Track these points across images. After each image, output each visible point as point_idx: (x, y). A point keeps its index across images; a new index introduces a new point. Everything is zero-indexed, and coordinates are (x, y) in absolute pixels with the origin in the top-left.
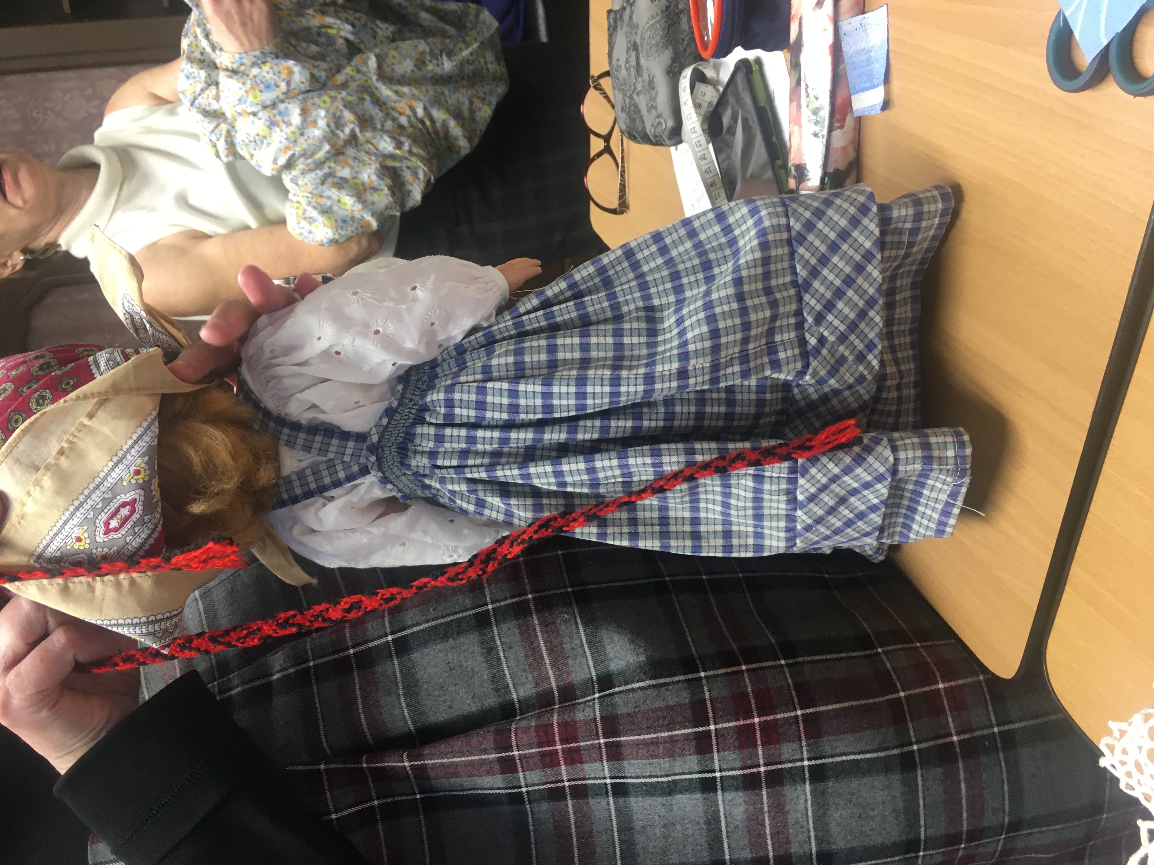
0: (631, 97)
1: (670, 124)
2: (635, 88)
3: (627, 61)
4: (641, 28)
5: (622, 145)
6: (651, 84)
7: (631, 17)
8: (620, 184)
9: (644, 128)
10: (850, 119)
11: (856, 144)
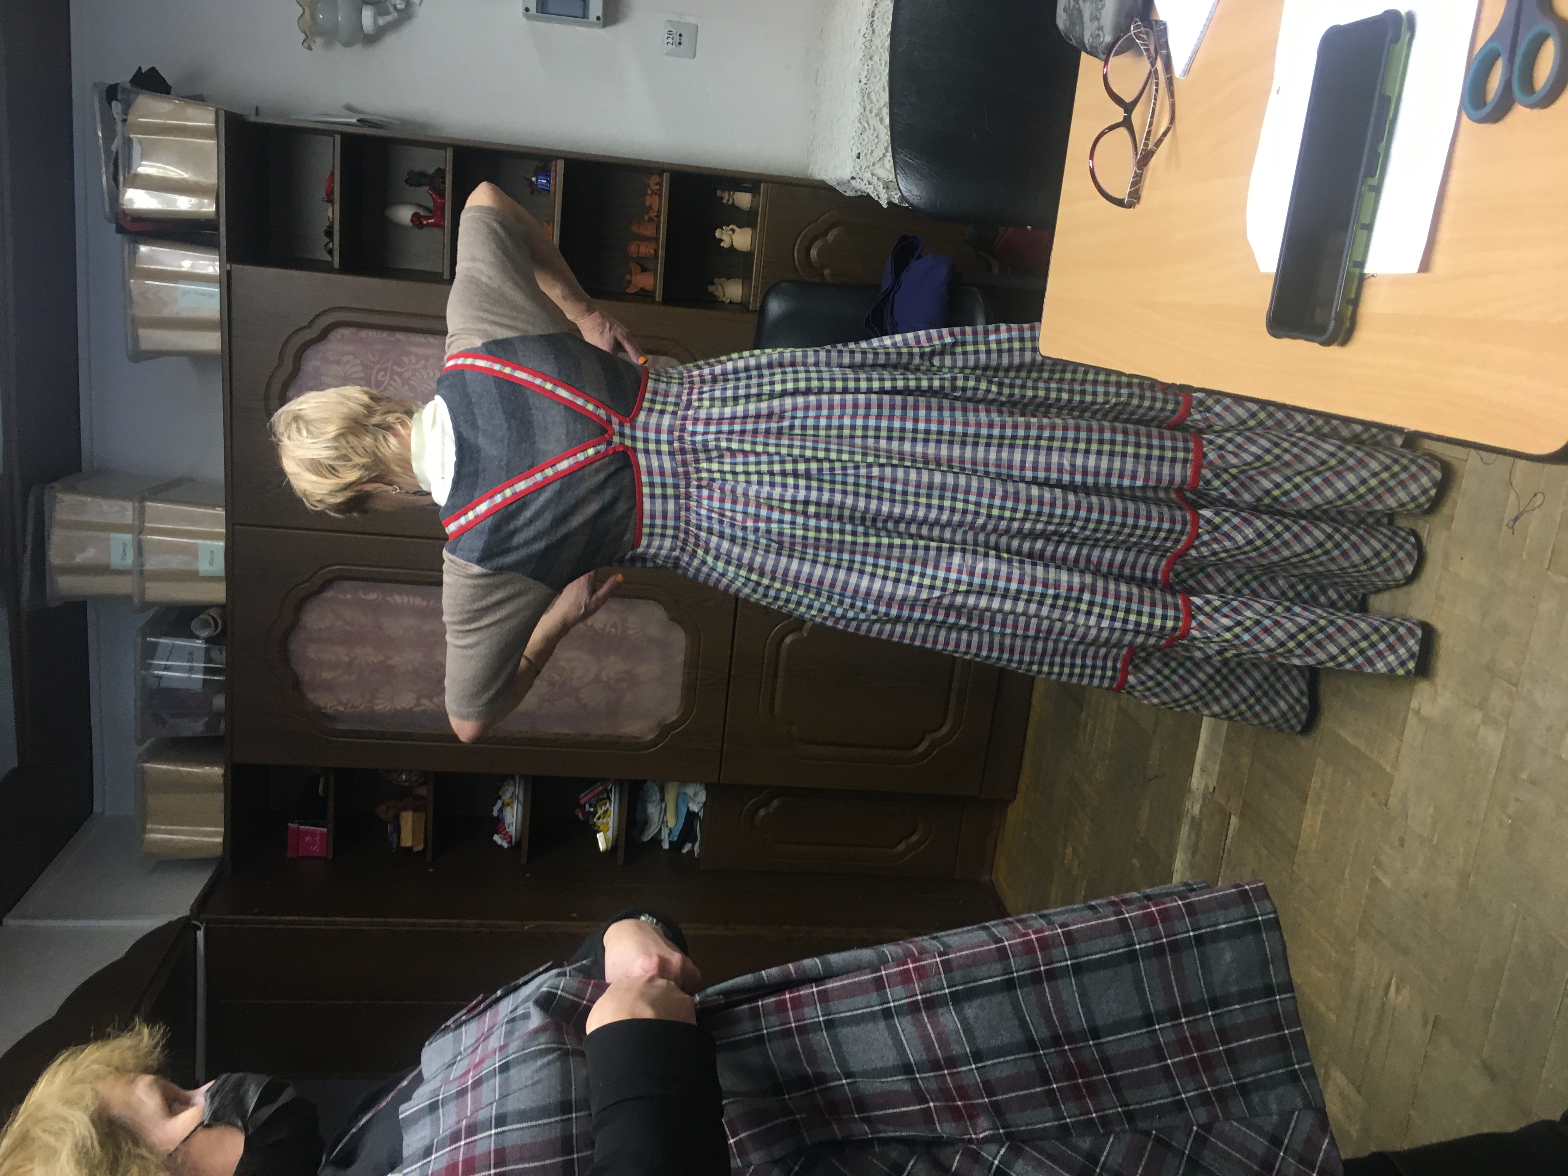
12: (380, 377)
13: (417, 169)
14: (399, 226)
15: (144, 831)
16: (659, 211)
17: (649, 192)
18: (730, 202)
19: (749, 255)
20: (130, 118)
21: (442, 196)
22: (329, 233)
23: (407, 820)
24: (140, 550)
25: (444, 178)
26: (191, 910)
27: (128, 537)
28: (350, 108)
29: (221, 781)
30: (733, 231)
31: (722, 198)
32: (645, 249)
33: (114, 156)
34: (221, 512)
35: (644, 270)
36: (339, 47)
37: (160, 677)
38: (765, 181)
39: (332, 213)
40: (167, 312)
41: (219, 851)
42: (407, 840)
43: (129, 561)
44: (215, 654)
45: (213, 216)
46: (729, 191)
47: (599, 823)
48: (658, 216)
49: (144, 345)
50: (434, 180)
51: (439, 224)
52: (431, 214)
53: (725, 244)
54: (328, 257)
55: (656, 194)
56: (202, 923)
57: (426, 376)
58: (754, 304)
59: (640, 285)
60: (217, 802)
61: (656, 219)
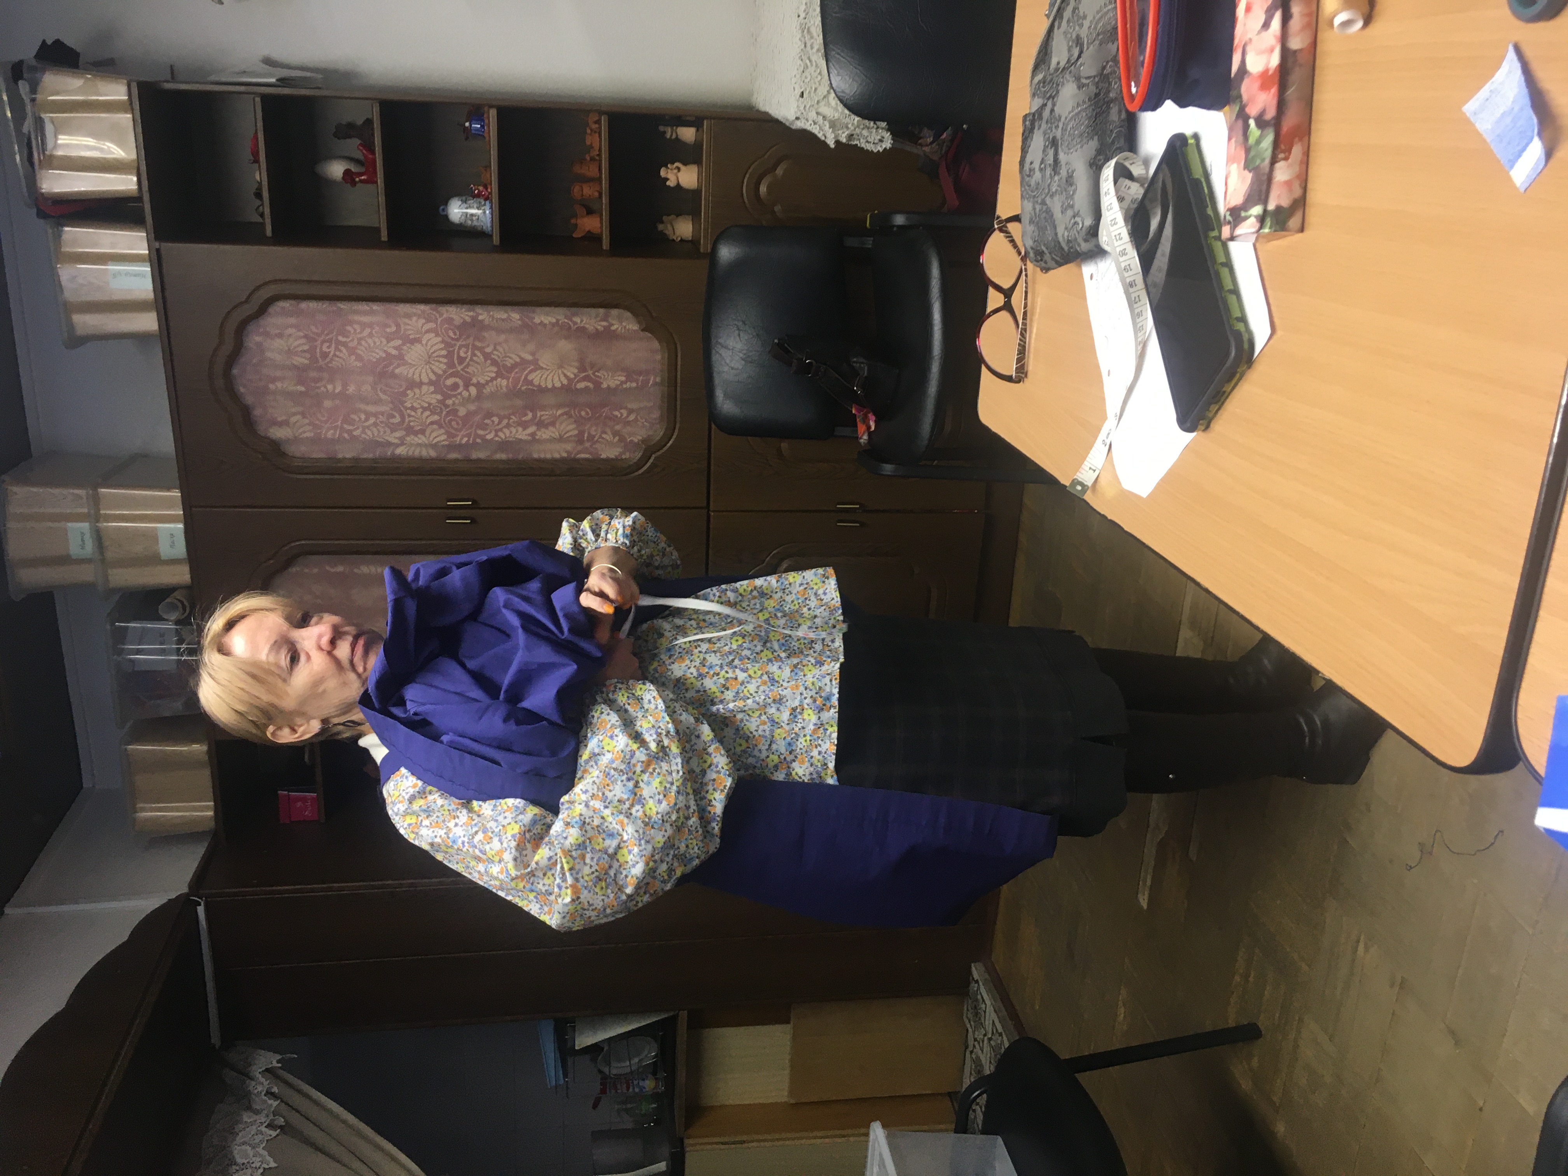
0: (1043, 203)
1: (1088, 222)
2: (1049, 190)
3: (1043, 161)
4: (1063, 119)
5: (1026, 299)
6: (1070, 180)
7: (1052, 111)
8: (1019, 344)
9: (1056, 234)
10: (1297, 151)
11: (1303, 179)
12: (325, 349)
13: (344, 122)
14: (331, 183)
15: (135, 810)
16: (600, 150)
17: (589, 131)
18: (674, 136)
19: (695, 194)
20: (40, 97)
21: (373, 152)
24: (99, 537)
25: (373, 129)
26: (190, 887)
27: (85, 526)
28: (269, 62)
29: (206, 757)
30: (679, 169)
31: (665, 132)
32: (588, 191)
33: (26, 140)
34: (176, 494)
35: (590, 212)
37: (132, 661)
38: (709, 118)
39: (260, 175)
40: (98, 297)
41: (212, 824)
43: (90, 550)
44: (186, 635)
45: (136, 194)
46: (672, 126)
48: (599, 155)
49: (80, 332)
50: (362, 131)
51: (372, 181)
52: (363, 170)
53: (671, 183)
54: (260, 220)
55: (595, 132)
56: (202, 900)
57: (372, 345)
58: (705, 246)
59: (587, 229)
60: (204, 778)
61: (597, 158)
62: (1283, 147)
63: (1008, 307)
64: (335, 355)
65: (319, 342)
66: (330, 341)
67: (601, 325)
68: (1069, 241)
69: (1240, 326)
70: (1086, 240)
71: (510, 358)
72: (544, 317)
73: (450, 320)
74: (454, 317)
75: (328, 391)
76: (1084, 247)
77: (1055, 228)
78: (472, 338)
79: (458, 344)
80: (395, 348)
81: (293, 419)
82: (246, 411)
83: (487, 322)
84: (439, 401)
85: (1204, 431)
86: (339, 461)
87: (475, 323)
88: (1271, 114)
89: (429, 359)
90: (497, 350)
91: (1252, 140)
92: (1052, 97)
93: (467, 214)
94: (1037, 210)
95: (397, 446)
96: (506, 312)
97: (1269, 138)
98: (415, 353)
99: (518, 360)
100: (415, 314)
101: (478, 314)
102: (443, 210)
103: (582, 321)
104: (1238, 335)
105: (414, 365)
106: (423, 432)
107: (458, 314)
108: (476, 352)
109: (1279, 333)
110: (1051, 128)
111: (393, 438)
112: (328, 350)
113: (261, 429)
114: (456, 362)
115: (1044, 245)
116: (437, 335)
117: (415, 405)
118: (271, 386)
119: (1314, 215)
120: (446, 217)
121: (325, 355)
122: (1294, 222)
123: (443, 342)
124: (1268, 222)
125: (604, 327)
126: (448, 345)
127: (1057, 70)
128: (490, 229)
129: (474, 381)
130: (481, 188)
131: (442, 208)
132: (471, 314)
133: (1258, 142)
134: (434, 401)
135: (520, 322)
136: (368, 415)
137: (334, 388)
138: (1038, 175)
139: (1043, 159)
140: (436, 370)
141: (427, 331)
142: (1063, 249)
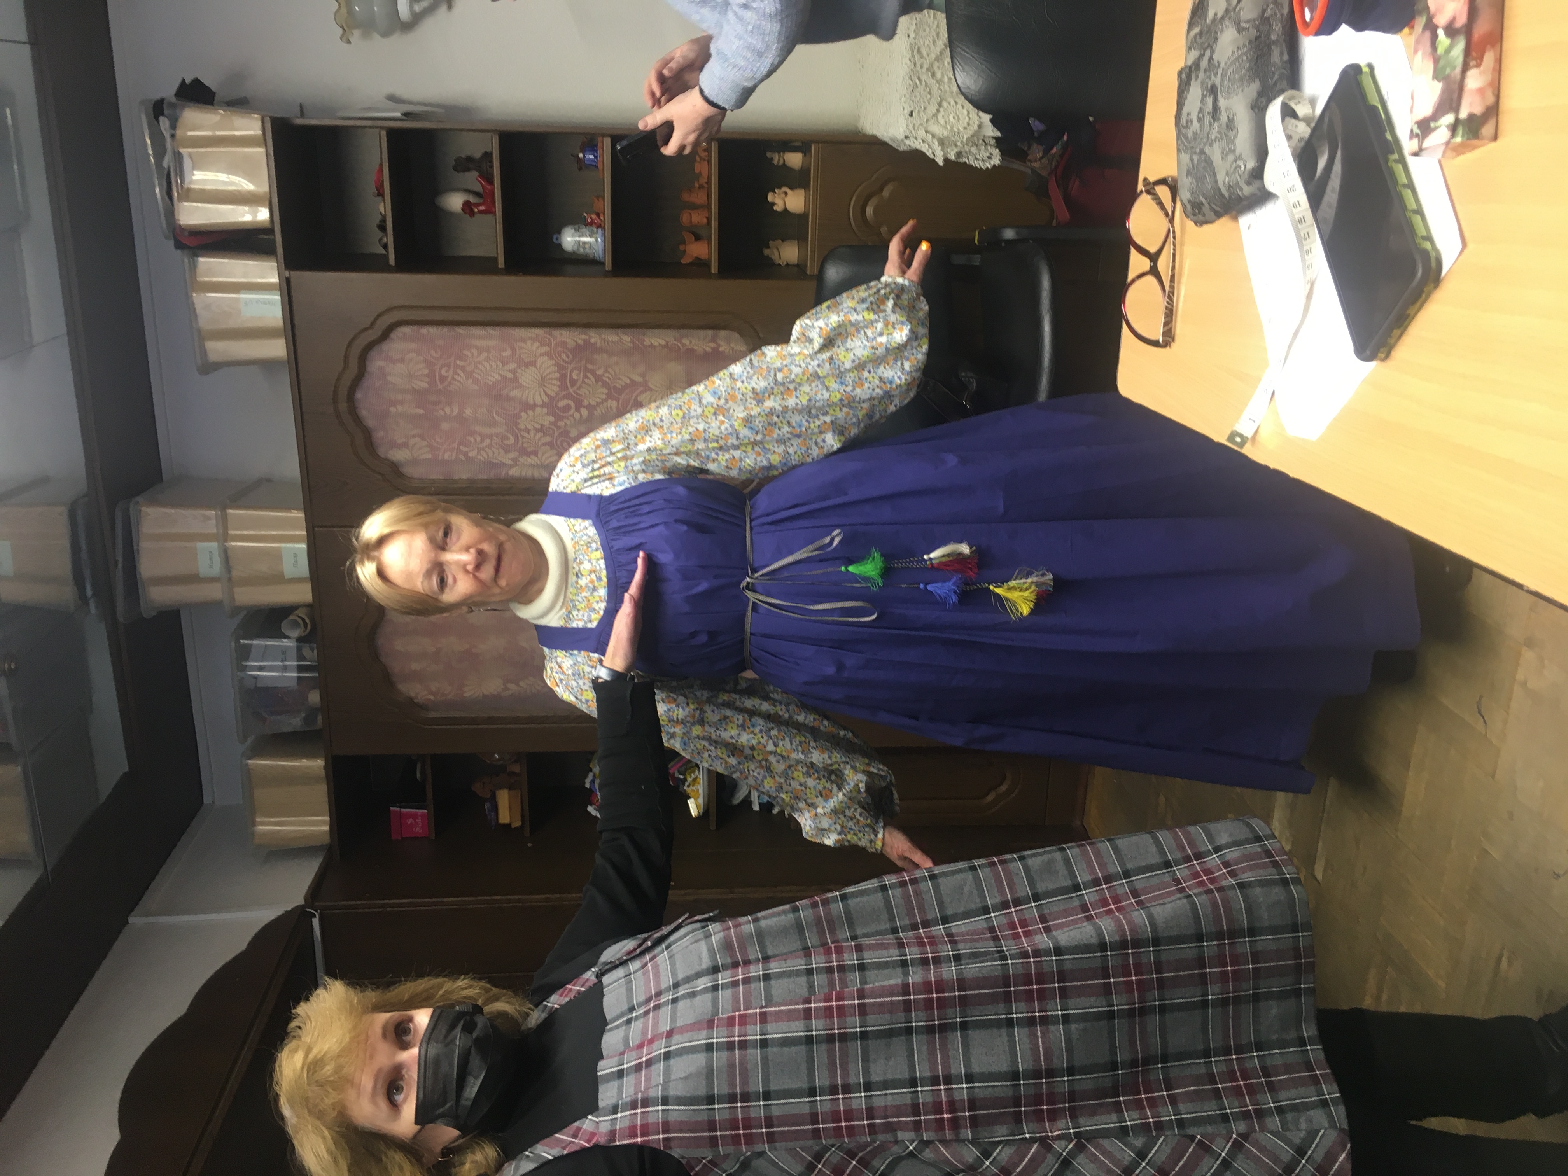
0: (1202, 152)
1: (1251, 164)
2: (1208, 138)
3: (1201, 110)
4: (1222, 65)
5: (1174, 260)
6: (1231, 125)
7: (1211, 59)
8: (1167, 308)
9: (1216, 182)
10: (1489, 58)
11: (1496, 86)
12: (443, 372)
13: (463, 156)
14: (451, 214)
15: (254, 824)
16: (709, 178)
18: (781, 162)
19: (802, 218)
20: (179, 133)
21: (491, 183)
22: (382, 227)
23: (504, 798)
24: (226, 555)
25: (491, 162)
26: (306, 899)
27: (214, 545)
28: (392, 98)
29: (323, 773)
30: (786, 194)
31: (772, 159)
32: (698, 218)
33: (166, 172)
34: (301, 515)
35: (698, 238)
36: (376, 37)
37: (255, 678)
38: (817, 142)
39: (384, 207)
40: (232, 323)
41: (327, 840)
42: (504, 817)
43: (218, 569)
44: (306, 652)
45: (268, 225)
46: (779, 152)
47: (689, 790)
48: (709, 182)
49: (213, 357)
50: (481, 165)
51: (490, 211)
52: (481, 201)
53: (779, 208)
54: (383, 251)
55: (704, 160)
56: (316, 911)
57: (488, 368)
58: (811, 269)
59: (695, 255)
60: (320, 793)
61: (706, 186)
62: (1474, 54)
63: (1154, 271)
64: (454, 379)
65: (438, 366)
66: (448, 366)
67: (708, 347)
68: (1230, 187)
69: (1428, 245)
70: (1249, 183)
71: (620, 379)
72: (655, 339)
73: (563, 344)
74: (568, 340)
75: (445, 413)
76: (1247, 190)
77: (1215, 175)
78: (584, 362)
79: (570, 367)
80: (511, 371)
81: (412, 441)
82: (367, 434)
83: (598, 345)
84: (551, 423)
85: (1383, 360)
86: (456, 482)
87: (588, 346)
88: (1462, 20)
89: (543, 381)
90: (609, 372)
91: (1440, 50)
92: (1210, 46)
93: (579, 242)
94: (1195, 161)
95: (510, 467)
96: (617, 335)
97: (1461, 45)
98: (529, 376)
99: (628, 381)
100: (530, 338)
101: (591, 337)
102: (557, 239)
103: (691, 342)
104: (1425, 254)
105: (528, 388)
106: (535, 453)
107: (571, 337)
108: (589, 375)
109: (1471, 246)
110: (1209, 78)
111: (507, 459)
112: (446, 374)
113: (382, 452)
114: (569, 384)
115: (1203, 195)
116: (551, 358)
117: (529, 427)
118: (393, 410)
119: (1507, 121)
120: (560, 246)
121: (443, 379)
122: (1487, 130)
123: (557, 365)
124: (1460, 131)
125: (712, 348)
126: (560, 367)
127: (1214, 21)
128: (601, 255)
129: (586, 403)
130: (594, 216)
131: (555, 237)
132: (584, 337)
133: (1448, 51)
134: (546, 423)
135: (631, 345)
136: (484, 437)
137: (452, 410)
138: (1196, 125)
139: (1201, 108)
140: (549, 392)
141: (542, 355)
142: (1222, 195)
